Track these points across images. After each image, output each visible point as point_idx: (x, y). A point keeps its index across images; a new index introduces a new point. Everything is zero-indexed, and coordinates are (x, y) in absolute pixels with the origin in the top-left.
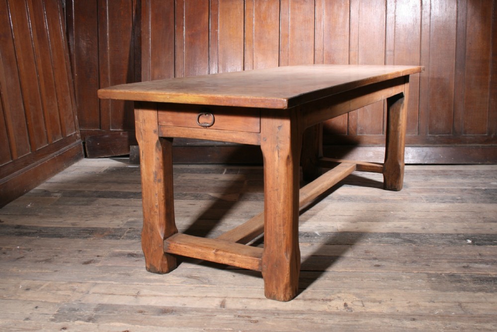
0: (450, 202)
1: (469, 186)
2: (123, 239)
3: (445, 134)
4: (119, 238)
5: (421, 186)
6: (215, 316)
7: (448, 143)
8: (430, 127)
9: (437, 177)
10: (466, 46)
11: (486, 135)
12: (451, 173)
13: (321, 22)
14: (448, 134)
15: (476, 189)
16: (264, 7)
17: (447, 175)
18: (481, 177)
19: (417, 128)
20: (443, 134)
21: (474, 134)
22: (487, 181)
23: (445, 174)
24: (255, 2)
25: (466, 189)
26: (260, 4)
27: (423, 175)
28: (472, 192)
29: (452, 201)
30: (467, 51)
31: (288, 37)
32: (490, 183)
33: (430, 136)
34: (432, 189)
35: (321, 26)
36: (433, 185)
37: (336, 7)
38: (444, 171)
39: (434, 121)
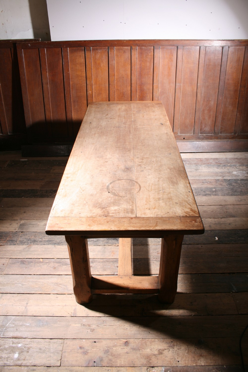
0: (209, 194)
1: (220, 176)
2: (18, 244)
3: (210, 134)
4: (16, 243)
5: (193, 176)
6: (71, 325)
7: (211, 139)
8: (201, 130)
9: (203, 166)
10: (225, 81)
11: (233, 134)
12: (211, 161)
13: (135, 66)
14: (211, 133)
15: (225, 180)
16: (98, 56)
17: (208, 163)
18: (227, 166)
19: (193, 130)
20: (208, 134)
21: (226, 133)
22: (231, 169)
23: (207, 163)
24: (92, 53)
25: (218, 180)
26: (95, 54)
27: (195, 164)
28: (222, 183)
29: (210, 193)
30: (226, 84)
31: (114, 76)
32: (232, 172)
33: (201, 135)
34: (199, 180)
35: (135, 69)
36: (200, 175)
37: (145, 56)
38: (207, 159)
39: (203, 126)
